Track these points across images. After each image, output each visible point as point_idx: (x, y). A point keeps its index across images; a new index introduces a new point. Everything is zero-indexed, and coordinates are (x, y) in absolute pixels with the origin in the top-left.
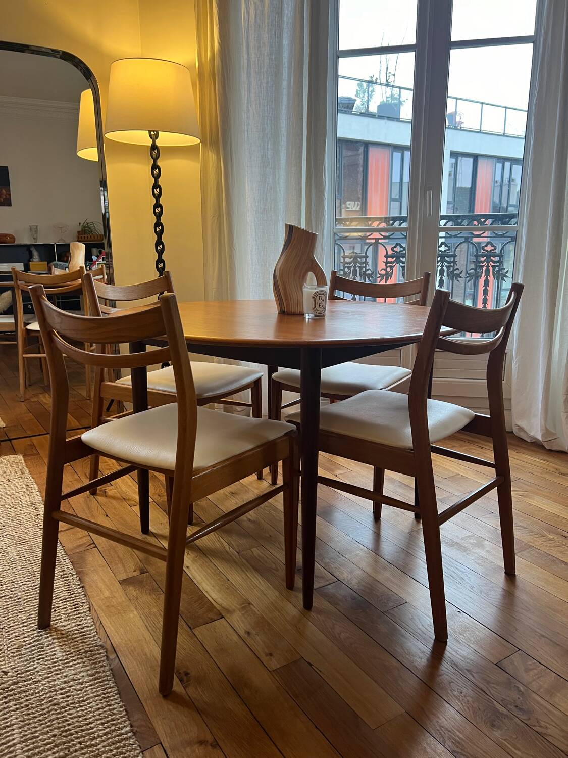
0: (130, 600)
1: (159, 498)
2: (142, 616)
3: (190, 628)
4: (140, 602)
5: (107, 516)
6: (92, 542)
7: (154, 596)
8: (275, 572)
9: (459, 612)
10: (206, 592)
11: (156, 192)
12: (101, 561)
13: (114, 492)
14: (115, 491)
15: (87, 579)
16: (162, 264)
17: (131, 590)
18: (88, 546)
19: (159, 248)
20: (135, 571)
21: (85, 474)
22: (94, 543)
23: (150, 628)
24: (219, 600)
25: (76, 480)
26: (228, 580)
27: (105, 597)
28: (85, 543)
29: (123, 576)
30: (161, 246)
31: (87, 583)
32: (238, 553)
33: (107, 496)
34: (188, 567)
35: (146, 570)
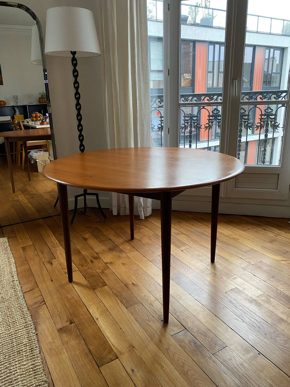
0: (63, 344)
1: (82, 268)
2: (70, 357)
3: (98, 366)
4: (69, 346)
5: (52, 281)
6: (43, 300)
7: (77, 341)
8: (148, 322)
9: (259, 354)
10: (108, 338)
11: (76, 86)
12: (48, 315)
13: (57, 263)
14: (57, 262)
15: (39, 328)
16: (81, 127)
17: (65, 337)
18: (40, 303)
20: (67, 322)
21: (41, 251)
22: (44, 301)
23: (75, 367)
24: (116, 345)
25: (36, 255)
26: (121, 329)
27: (49, 342)
28: (39, 301)
29: (60, 326)
30: (80, 117)
31: (39, 331)
32: (127, 308)
33: (53, 266)
34: (97, 319)
35: (73, 321)
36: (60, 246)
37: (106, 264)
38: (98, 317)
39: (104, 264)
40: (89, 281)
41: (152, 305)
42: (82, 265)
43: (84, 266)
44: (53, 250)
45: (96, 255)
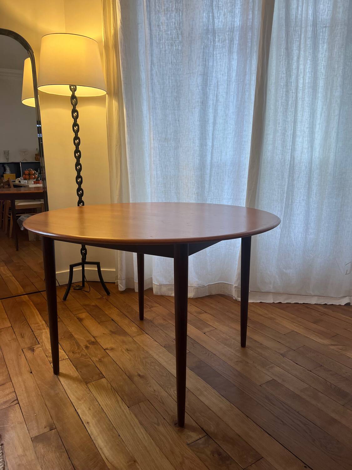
0: (38, 458)
1: (73, 356)
4: (46, 460)
5: (31, 373)
6: (16, 398)
7: (58, 454)
8: (156, 426)
9: (305, 467)
10: (101, 448)
11: (75, 129)
12: (21, 419)
13: (40, 350)
14: (41, 348)
15: (6, 436)
16: (80, 179)
17: (41, 448)
18: (12, 402)
19: (78, 168)
20: (45, 427)
21: (21, 334)
22: (17, 399)
24: (111, 458)
25: (13, 339)
26: (119, 436)
27: (18, 455)
28: (10, 400)
29: (35, 433)
30: (79, 166)
31: (6, 441)
32: (129, 408)
33: (34, 354)
34: (88, 423)
35: (54, 427)
36: (46, 328)
37: (106, 350)
38: (89, 421)
39: (103, 351)
40: (81, 372)
41: (163, 403)
42: (73, 352)
43: (76, 353)
44: (37, 333)
45: (93, 339)
